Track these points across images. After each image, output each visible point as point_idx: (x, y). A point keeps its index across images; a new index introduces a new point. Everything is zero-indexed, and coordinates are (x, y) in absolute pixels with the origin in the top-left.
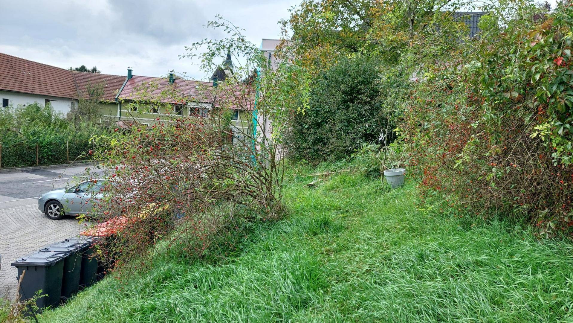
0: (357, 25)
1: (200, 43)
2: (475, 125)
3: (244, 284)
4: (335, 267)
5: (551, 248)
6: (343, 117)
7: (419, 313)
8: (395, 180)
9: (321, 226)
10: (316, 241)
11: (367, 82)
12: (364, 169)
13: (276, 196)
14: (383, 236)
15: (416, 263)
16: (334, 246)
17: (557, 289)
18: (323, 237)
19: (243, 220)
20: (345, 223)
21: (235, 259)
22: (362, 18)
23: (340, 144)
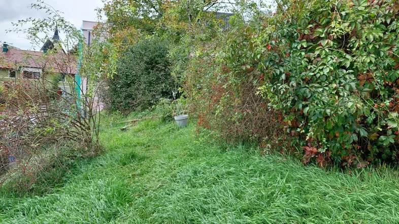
0: (154, 16)
1: (25, 20)
2: (225, 86)
3: (66, 208)
4: (138, 186)
5: (269, 160)
6: (146, 80)
7: (192, 210)
8: (181, 122)
9: (129, 158)
10: (126, 169)
11: (162, 56)
12: (161, 116)
13: (95, 139)
14: (172, 161)
15: (192, 177)
16: (139, 171)
17: (272, 184)
18: (131, 166)
19: (67, 158)
20: (147, 154)
21: (59, 189)
22: (157, 11)
23: (145, 99)
